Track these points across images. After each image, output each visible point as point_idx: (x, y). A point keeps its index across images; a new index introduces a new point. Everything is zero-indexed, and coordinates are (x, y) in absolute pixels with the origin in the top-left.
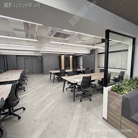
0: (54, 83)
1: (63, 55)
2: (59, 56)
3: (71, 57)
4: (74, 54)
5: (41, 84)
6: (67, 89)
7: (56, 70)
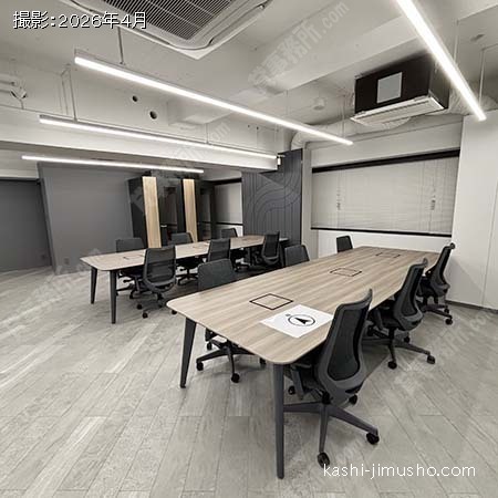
0: (114, 322)
1: (148, 173)
2: (130, 181)
3: (189, 184)
4: (201, 171)
5: (35, 342)
6: (200, 367)
7: (121, 248)
